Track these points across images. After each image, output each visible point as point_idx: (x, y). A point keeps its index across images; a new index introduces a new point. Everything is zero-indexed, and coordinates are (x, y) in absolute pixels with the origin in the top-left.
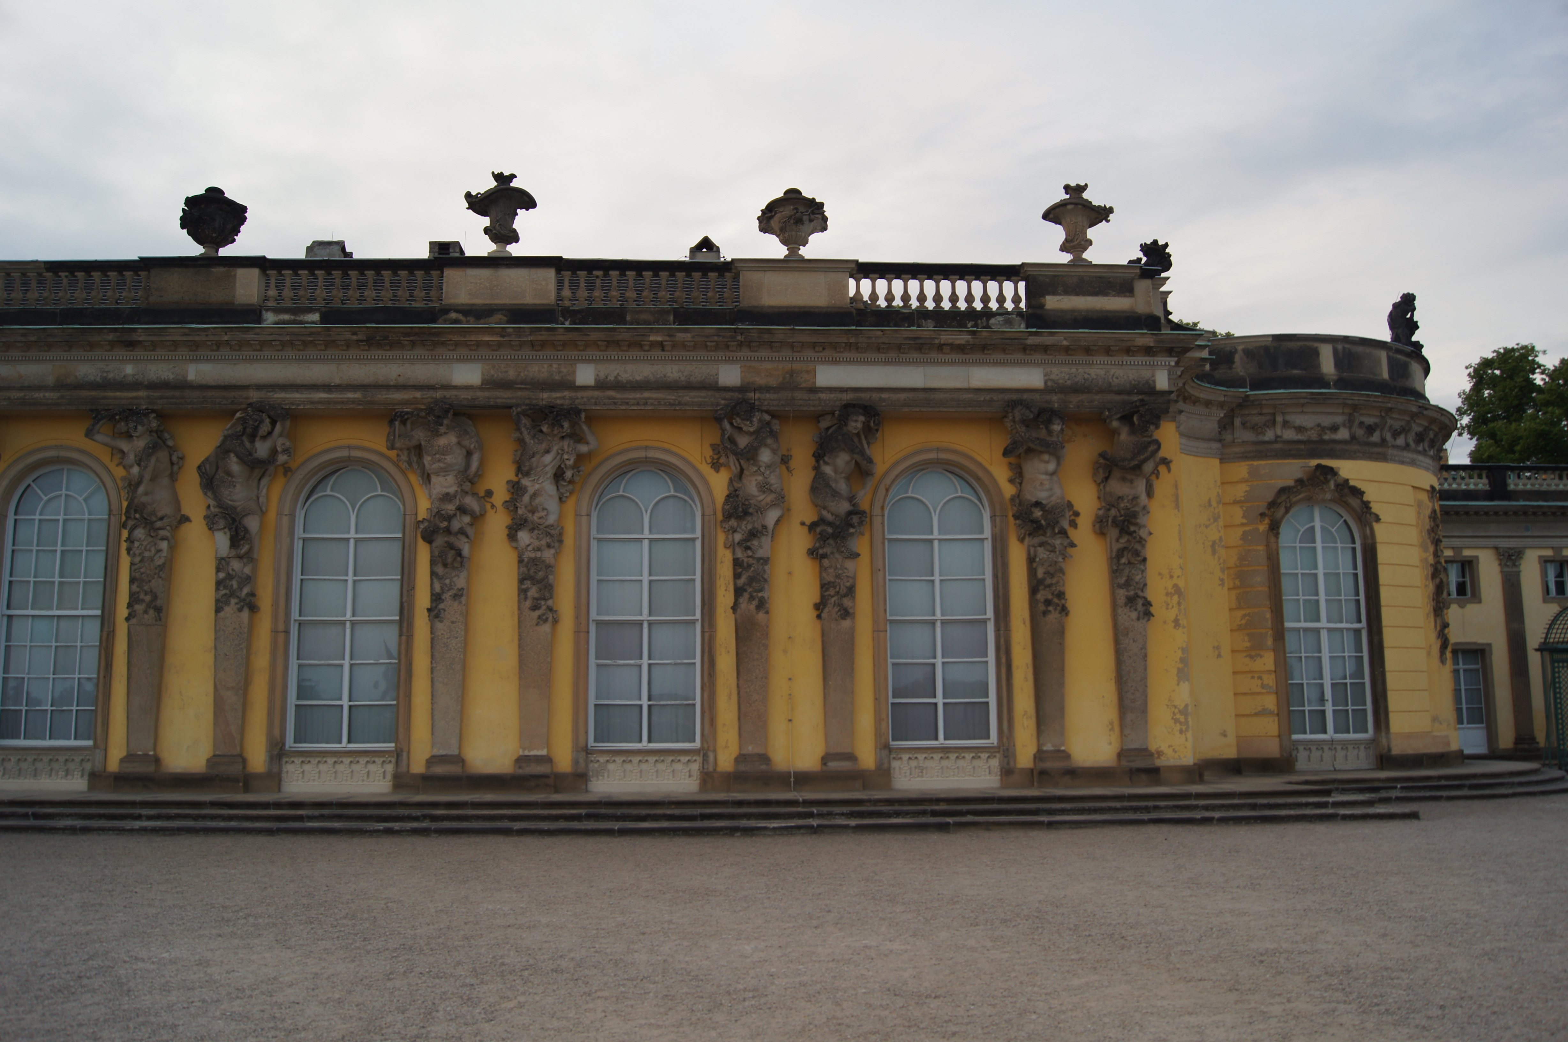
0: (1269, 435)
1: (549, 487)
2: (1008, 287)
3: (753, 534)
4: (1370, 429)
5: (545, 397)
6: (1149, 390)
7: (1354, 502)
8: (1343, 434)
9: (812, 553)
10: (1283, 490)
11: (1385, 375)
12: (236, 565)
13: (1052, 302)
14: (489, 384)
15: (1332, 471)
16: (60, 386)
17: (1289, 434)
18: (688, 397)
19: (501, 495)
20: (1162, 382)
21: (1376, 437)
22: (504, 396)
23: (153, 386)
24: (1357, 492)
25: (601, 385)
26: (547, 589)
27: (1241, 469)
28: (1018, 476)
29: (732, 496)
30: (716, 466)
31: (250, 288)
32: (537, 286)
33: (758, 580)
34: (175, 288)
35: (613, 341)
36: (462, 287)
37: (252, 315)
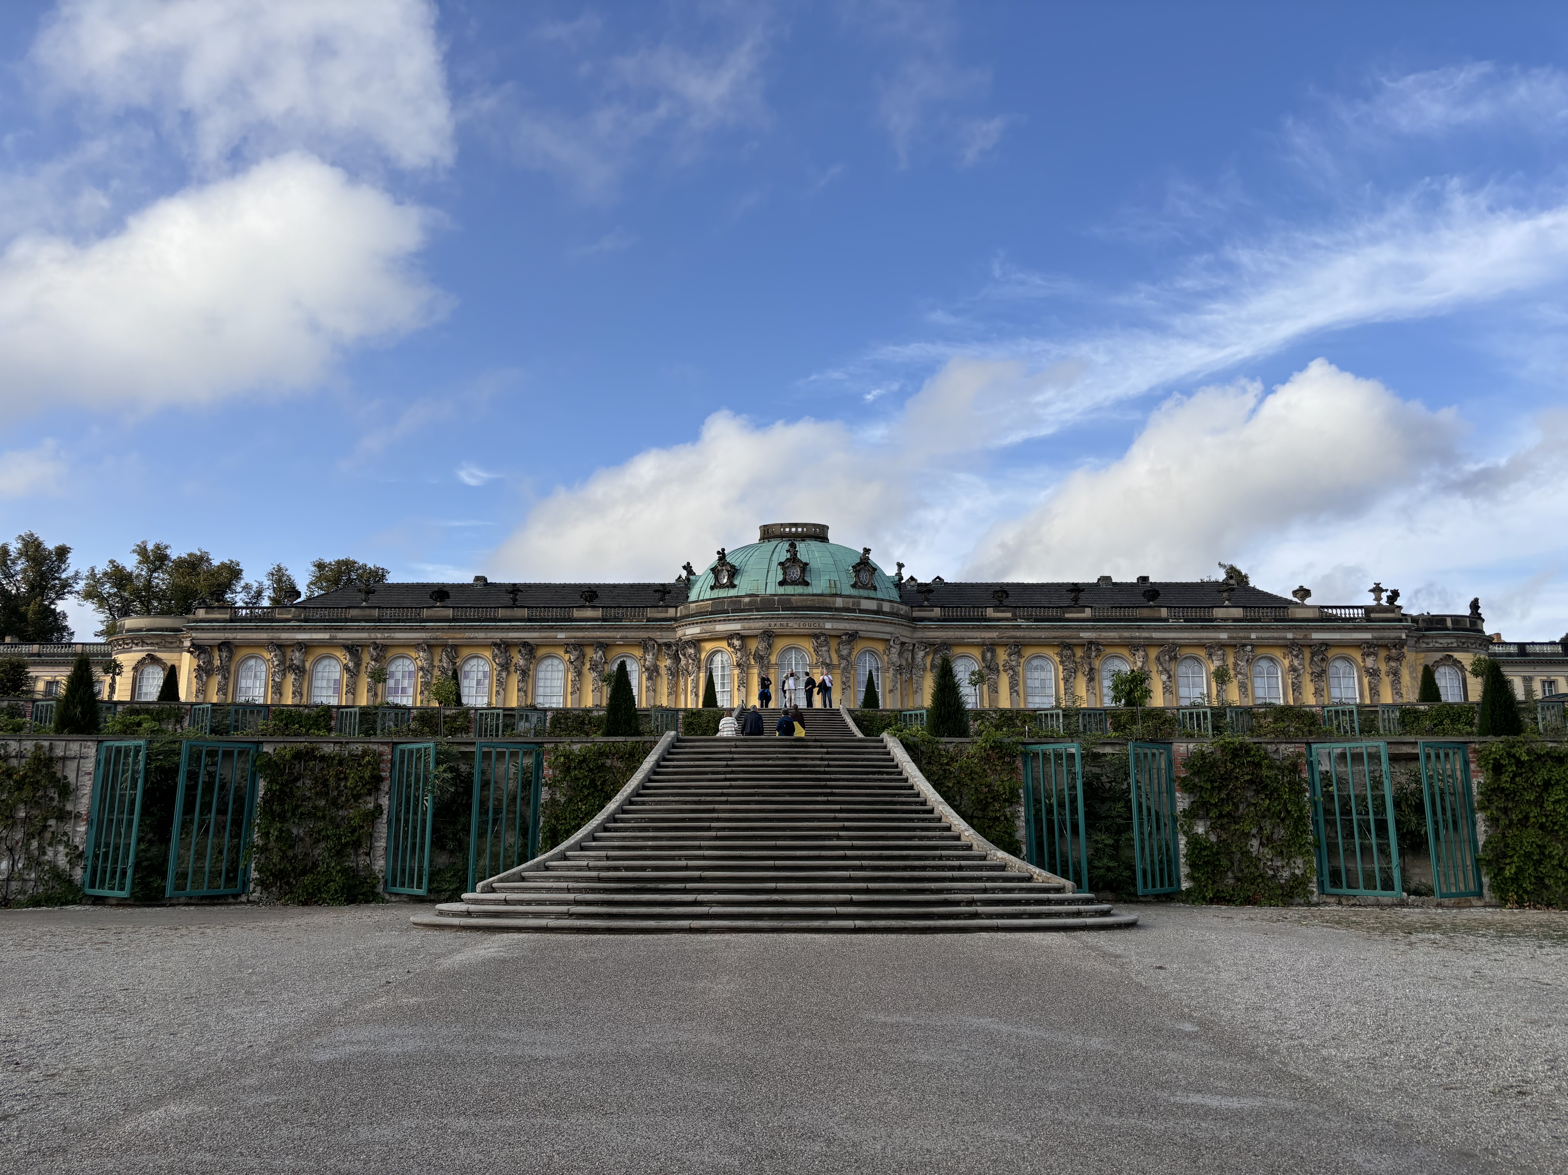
0: (1431, 645)
1: (1245, 664)
2: (1360, 610)
3: (1298, 676)
4: (1464, 643)
5: (1244, 641)
6: (1400, 639)
7: (1459, 665)
8: (1455, 645)
9: (1312, 681)
10: (1436, 662)
11: (1468, 626)
12: (1169, 683)
13: (1372, 615)
14: (1229, 638)
15: (1452, 656)
16: (1120, 639)
17: (1437, 645)
18: (1280, 641)
20: (1404, 636)
21: (1465, 646)
22: (1233, 642)
23: (1144, 638)
24: (1460, 662)
25: (1258, 638)
26: (1246, 689)
28: (1364, 661)
29: (1291, 666)
30: (1284, 658)
31: (1164, 612)
32: (1238, 612)
33: (1299, 687)
34: (1146, 613)
35: (1262, 628)
36: (1219, 613)
37: (1166, 620)
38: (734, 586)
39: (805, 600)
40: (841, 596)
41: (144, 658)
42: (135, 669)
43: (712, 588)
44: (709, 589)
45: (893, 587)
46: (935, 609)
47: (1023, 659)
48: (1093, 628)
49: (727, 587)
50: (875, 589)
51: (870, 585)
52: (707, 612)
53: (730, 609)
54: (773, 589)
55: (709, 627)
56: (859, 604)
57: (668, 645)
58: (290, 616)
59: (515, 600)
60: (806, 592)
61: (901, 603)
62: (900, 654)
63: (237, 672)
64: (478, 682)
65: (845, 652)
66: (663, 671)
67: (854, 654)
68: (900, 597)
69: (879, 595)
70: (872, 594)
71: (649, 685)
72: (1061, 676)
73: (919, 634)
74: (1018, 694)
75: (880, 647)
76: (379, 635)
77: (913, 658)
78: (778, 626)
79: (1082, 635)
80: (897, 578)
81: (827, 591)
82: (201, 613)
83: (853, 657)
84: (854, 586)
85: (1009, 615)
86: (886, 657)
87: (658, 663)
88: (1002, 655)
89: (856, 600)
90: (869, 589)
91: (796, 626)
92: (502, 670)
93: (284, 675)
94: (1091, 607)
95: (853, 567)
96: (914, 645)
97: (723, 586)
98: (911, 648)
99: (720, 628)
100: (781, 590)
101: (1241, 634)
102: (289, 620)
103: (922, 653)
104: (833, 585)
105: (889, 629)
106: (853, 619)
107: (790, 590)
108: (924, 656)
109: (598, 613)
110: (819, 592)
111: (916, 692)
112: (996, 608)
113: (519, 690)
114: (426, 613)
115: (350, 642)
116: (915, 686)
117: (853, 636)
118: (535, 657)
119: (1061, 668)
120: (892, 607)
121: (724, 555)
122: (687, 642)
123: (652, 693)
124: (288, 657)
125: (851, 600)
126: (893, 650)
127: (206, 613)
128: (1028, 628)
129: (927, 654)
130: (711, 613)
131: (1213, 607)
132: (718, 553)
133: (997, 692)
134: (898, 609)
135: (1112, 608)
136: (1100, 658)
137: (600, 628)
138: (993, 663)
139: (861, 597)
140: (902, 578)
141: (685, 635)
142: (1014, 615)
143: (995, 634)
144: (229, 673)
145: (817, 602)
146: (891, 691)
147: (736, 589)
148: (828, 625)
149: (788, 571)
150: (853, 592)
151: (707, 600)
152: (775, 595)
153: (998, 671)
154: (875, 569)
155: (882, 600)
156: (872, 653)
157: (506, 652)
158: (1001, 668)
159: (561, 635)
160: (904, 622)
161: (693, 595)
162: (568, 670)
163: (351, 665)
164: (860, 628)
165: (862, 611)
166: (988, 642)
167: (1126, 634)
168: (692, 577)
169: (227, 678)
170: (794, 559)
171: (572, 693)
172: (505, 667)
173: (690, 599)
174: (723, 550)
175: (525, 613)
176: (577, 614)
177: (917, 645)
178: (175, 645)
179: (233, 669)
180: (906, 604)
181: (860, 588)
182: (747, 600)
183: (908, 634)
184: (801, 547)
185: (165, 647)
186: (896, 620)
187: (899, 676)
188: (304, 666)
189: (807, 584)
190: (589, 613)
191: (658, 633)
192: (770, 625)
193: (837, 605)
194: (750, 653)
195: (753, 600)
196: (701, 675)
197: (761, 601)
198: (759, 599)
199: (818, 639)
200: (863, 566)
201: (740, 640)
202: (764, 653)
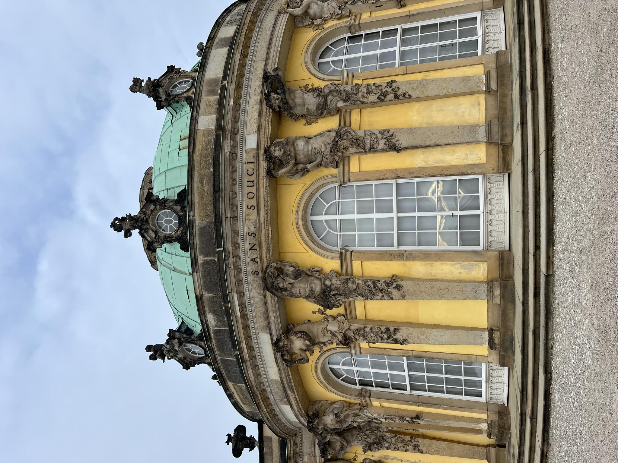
39: (202, 197)
55: (276, 392)
91: (254, 217)
105: (269, 19)
120: (230, 23)
148: (251, 142)
164: (260, 73)
182: (211, 319)
192: (255, 273)
193: (213, 127)
194: (321, 312)
195: (209, 307)
196: (376, 403)
197: (209, 290)
198: (206, 295)
199: (281, 164)
200: (161, 91)
201: (293, 338)
202: (317, 287)
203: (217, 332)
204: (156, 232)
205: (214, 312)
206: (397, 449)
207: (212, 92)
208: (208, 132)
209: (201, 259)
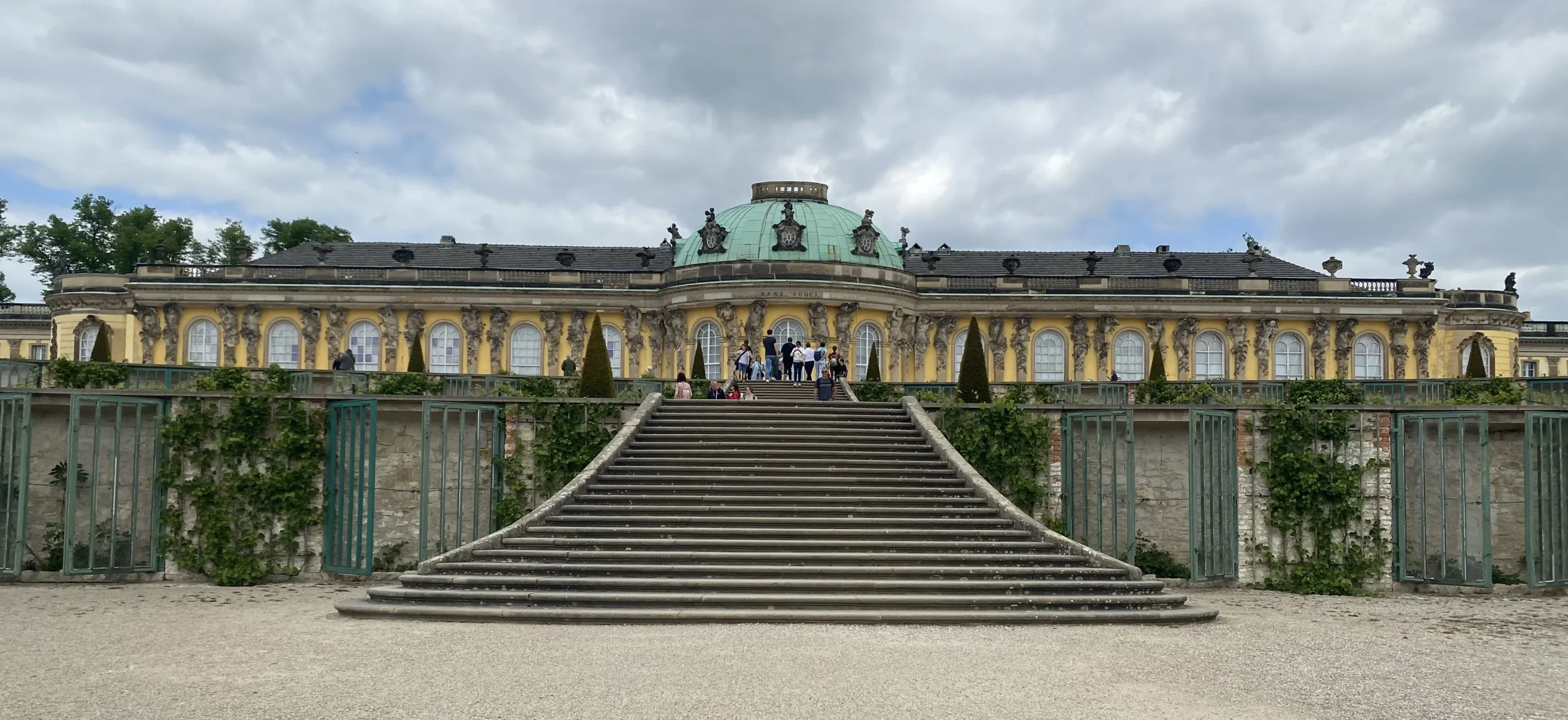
0: (1461, 323)
1: (1267, 340)
2: (1392, 284)
3: (1322, 353)
4: (1496, 321)
5: (1268, 315)
6: (1432, 315)
7: (1488, 343)
8: (1486, 322)
9: (1336, 358)
10: (1465, 340)
11: (1502, 302)
12: (1185, 360)
13: (1405, 289)
14: (1252, 312)
15: (1482, 334)
16: (1136, 311)
17: (1468, 322)
18: (1305, 316)
19: (1252, 342)
20: (1436, 313)
21: (1497, 323)
22: (1257, 316)
23: (1162, 311)
24: (1490, 341)
25: (1283, 313)
26: (1267, 367)
27: (1451, 333)
28: (1392, 337)
29: (1315, 343)
30: (1309, 334)
31: (1185, 284)
32: (1264, 285)
33: (1322, 365)
34: (1165, 284)
35: (1288, 301)
36: (1244, 285)
37: (1187, 292)
38: (723, 251)
39: (802, 267)
40: (840, 263)
41: (85, 320)
42: (77, 331)
43: (700, 253)
44: (696, 254)
45: (897, 255)
46: (941, 279)
47: (1033, 333)
48: (1110, 301)
49: (717, 251)
50: (877, 256)
51: (871, 252)
52: (694, 278)
53: (719, 276)
54: (766, 254)
55: (696, 295)
56: (859, 272)
57: (653, 314)
58: (240, 276)
59: (484, 262)
60: (802, 258)
61: (905, 272)
62: (903, 328)
63: (186, 336)
64: (449, 351)
65: (843, 325)
66: (647, 343)
67: (853, 326)
68: (904, 266)
69: (882, 262)
70: (874, 261)
71: (632, 357)
72: (1071, 352)
73: (923, 307)
74: (1025, 371)
75: (881, 321)
76: (339, 298)
77: (916, 332)
78: (772, 295)
79: (1097, 307)
80: (901, 245)
81: (825, 258)
82: (143, 272)
83: (852, 330)
84: (854, 253)
85: (1020, 285)
86: (887, 332)
87: (642, 334)
88: (1009, 331)
89: (856, 268)
90: (871, 256)
91: (791, 295)
92: (473, 338)
93: (237, 339)
94: (1108, 277)
95: (854, 231)
96: (917, 318)
97: (710, 251)
98: (914, 321)
99: (709, 296)
100: (776, 256)
101: (1266, 308)
102: (239, 280)
103: (926, 327)
104: (832, 252)
105: (891, 300)
106: (853, 289)
107: (785, 255)
108: (928, 331)
109: (577, 278)
110: (817, 258)
111: (918, 368)
112: (1007, 278)
113: (492, 360)
114: (388, 274)
115: (307, 305)
116: (917, 362)
117: (853, 307)
118: (508, 325)
119: (1071, 344)
120: (895, 276)
121: (713, 215)
122: (672, 312)
123: (636, 366)
124: (240, 320)
125: (851, 268)
126: (895, 323)
127: (149, 271)
128: (1040, 299)
129: (930, 328)
130: (699, 280)
131: (1238, 279)
132: (707, 213)
133: (1003, 368)
134: (902, 279)
135: (1130, 278)
136: (1114, 333)
137: (578, 293)
138: (1000, 338)
139: (861, 265)
140: (905, 246)
141: (671, 304)
142: (1025, 285)
143: (1004, 307)
144: (177, 336)
145: (814, 269)
146: (891, 367)
147: (727, 254)
148: (826, 295)
149: (783, 235)
150: (855, 259)
151: (695, 265)
152: (769, 261)
153: (1006, 347)
154: (878, 234)
155: (885, 268)
156: (873, 327)
157: (477, 318)
158: (1009, 343)
159: (537, 301)
160: (907, 292)
161: (679, 261)
162: (545, 340)
163: (310, 329)
164: (861, 298)
165: (862, 280)
166: (996, 314)
167: (1144, 307)
168: (677, 241)
169: (176, 343)
170: (789, 221)
171: (549, 364)
172: (475, 335)
173: (676, 265)
174: (712, 210)
175: (498, 277)
176: (553, 278)
177: (920, 318)
178: (117, 306)
179: (181, 334)
180: (911, 273)
181: (861, 254)
182: (738, 266)
183: (912, 306)
184: (797, 207)
185: (106, 308)
186: (900, 290)
187: (900, 351)
188: (259, 331)
189: (803, 249)
190: (566, 278)
191: (642, 301)
192: (763, 294)
193: (836, 273)
194: (742, 324)
195: (745, 266)
196: (689, 347)
197: (753, 267)
198: (751, 265)
199: (815, 310)
200: (864, 230)
201: (730, 311)
202: (756, 324)
203: (731, 267)
204: (782, 231)
205: (742, 268)
206: (653, 356)
207: (854, 272)
208: (833, 270)
209: (770, 264)
